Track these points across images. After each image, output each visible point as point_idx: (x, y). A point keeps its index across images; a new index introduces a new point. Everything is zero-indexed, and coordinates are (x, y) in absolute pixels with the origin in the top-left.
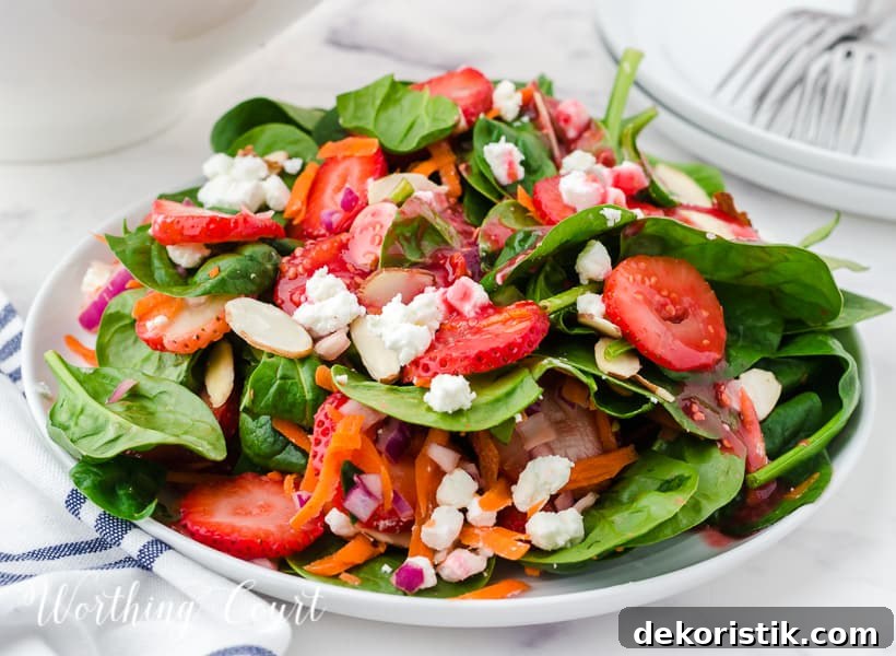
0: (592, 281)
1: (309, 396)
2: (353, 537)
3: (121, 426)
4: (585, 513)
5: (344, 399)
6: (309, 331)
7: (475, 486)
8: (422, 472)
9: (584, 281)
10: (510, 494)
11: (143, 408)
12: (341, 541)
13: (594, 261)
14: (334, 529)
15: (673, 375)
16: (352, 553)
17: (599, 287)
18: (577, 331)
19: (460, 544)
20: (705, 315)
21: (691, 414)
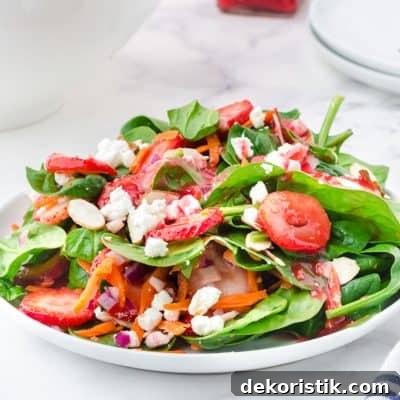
0: (256, 203)
2: (107, 321)
5: (109, 250)
6: (105, 218)
13: (259, 192)
14: (97, 317)
18: (241, 226)
19: (157, 329)
20: (318, 225)
21: (295, 275)
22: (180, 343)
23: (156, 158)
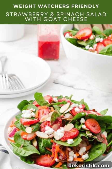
0: (83, 123)
1: (50, 144)
4: (88, 154)
5: (56, 143)
6: (48, 134)
7: (74, 153)
8: (67, 152)
9: (82, 123)
10: (78, 153)
12: (58, 163)
14: (57, 161)
15: (96, 134)
16: (60, 164)
17: (84, 124)
18: (83, 130)
19: (73, 161)
20: (97, 125)
21: (98, 139)
23: (45, 114)
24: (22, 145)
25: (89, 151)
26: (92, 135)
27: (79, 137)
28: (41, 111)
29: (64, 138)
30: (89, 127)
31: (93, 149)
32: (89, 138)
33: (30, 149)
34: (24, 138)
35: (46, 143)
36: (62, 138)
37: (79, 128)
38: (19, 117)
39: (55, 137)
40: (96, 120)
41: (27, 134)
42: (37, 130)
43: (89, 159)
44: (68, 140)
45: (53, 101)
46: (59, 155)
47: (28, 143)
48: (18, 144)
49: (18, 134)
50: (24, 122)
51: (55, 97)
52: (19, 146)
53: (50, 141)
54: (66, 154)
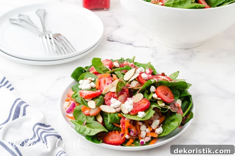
0: (153, 92)
1: (118, 118)
2: (130, 138)
3: (90, 130)
4: (162, 127)
6: (114, 108)
7: (146, 127)
8: (138, 126)
9: (152, 92)
10: (151, 127)
11: (89, 126)
12: (128, 140)
13: (153, 89)
14: (127, 138)
15: (169, 104)
16: (131, 141)
17: (154, 93)
18: (154, 100)
19: (146, 136)
20: (170, 93)
21: (172, 109)
22: (153, 138)
23: (108, 84)
24: (85, 122)
25: (163, 124)
26: (165, 105)
27: (150, 109)
28: (102, 80)
29: (134, 111)
30: (161, 96)
31: (167, 121)
32: (163, 109)
33: (94, 126)
34: (86, 114)
35: (113, 119)
36: (131, 111)
37: (149, 98)
38: (76, 88)
39: (123, 111)
40: (167, 86)
41: (90, 109)
42: (101, 103)
43: (164, 132)
44: (139, 113)
45: (113, 66)
46: (129, 131)
47: (91, 119)
48: (80, 121)
49: (78, 110)
50: (86, 96)
51: (115, 61)
52: (82, 124)
53: (118, 116)
54: (137, 129)
